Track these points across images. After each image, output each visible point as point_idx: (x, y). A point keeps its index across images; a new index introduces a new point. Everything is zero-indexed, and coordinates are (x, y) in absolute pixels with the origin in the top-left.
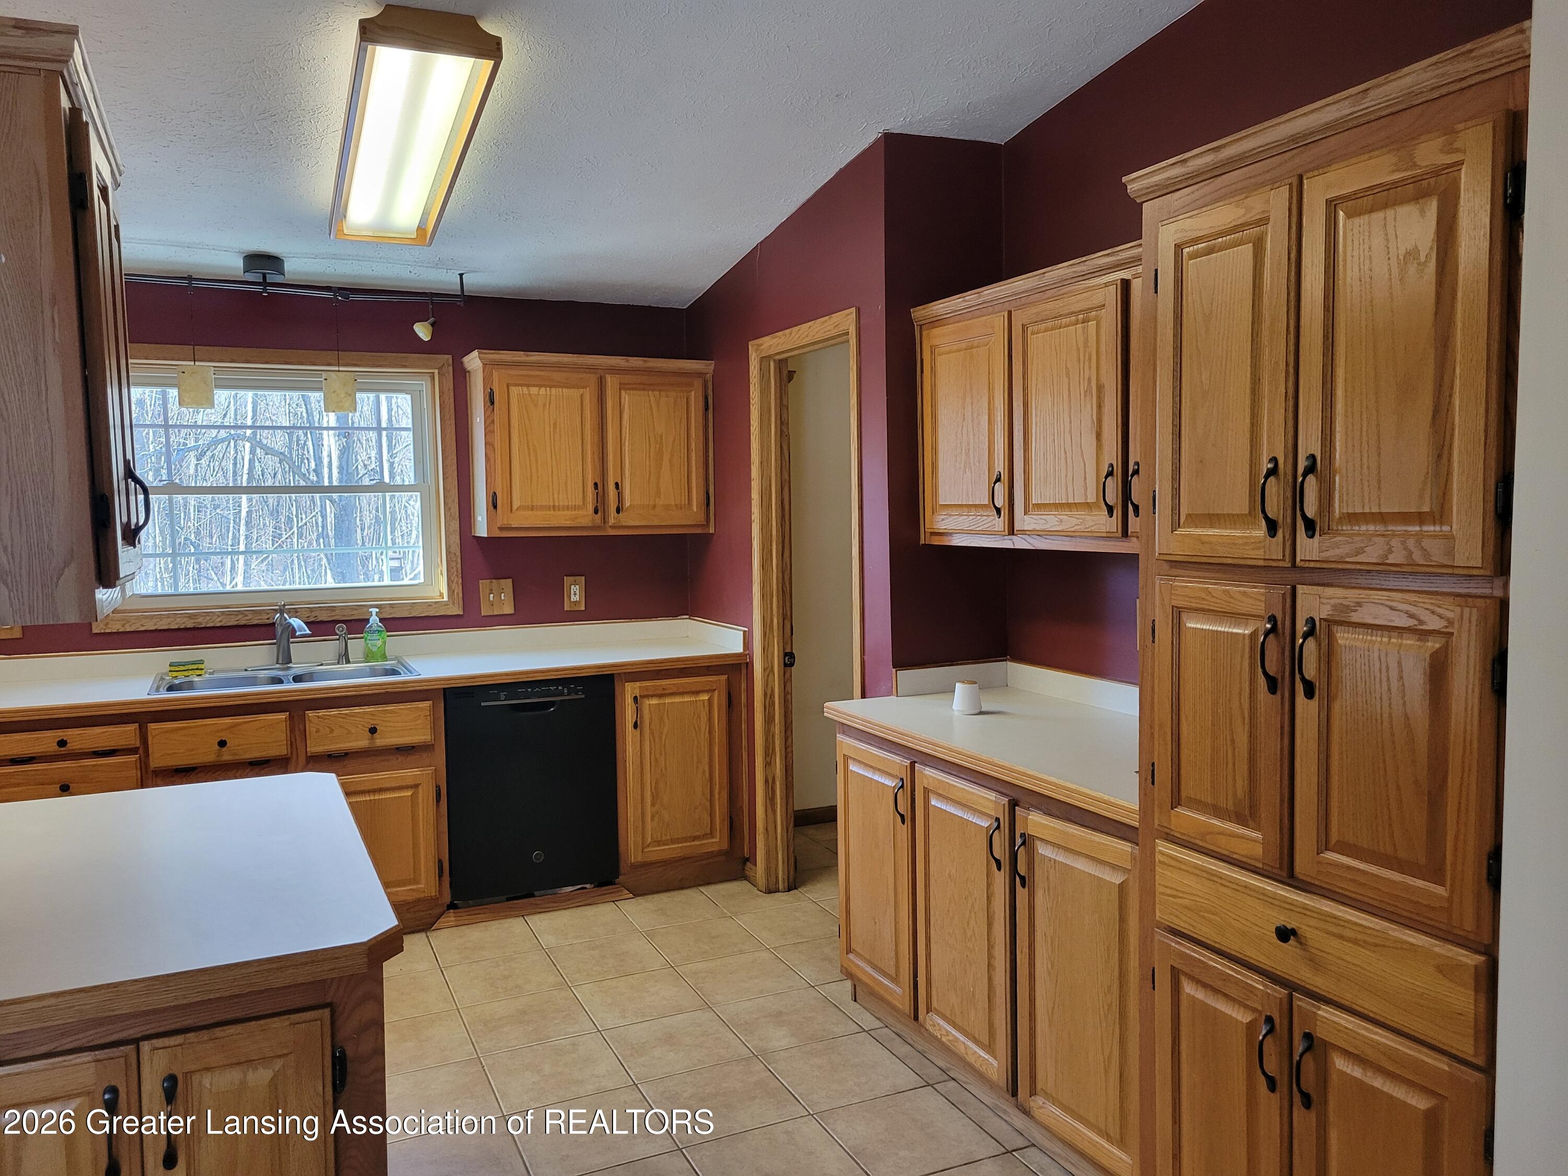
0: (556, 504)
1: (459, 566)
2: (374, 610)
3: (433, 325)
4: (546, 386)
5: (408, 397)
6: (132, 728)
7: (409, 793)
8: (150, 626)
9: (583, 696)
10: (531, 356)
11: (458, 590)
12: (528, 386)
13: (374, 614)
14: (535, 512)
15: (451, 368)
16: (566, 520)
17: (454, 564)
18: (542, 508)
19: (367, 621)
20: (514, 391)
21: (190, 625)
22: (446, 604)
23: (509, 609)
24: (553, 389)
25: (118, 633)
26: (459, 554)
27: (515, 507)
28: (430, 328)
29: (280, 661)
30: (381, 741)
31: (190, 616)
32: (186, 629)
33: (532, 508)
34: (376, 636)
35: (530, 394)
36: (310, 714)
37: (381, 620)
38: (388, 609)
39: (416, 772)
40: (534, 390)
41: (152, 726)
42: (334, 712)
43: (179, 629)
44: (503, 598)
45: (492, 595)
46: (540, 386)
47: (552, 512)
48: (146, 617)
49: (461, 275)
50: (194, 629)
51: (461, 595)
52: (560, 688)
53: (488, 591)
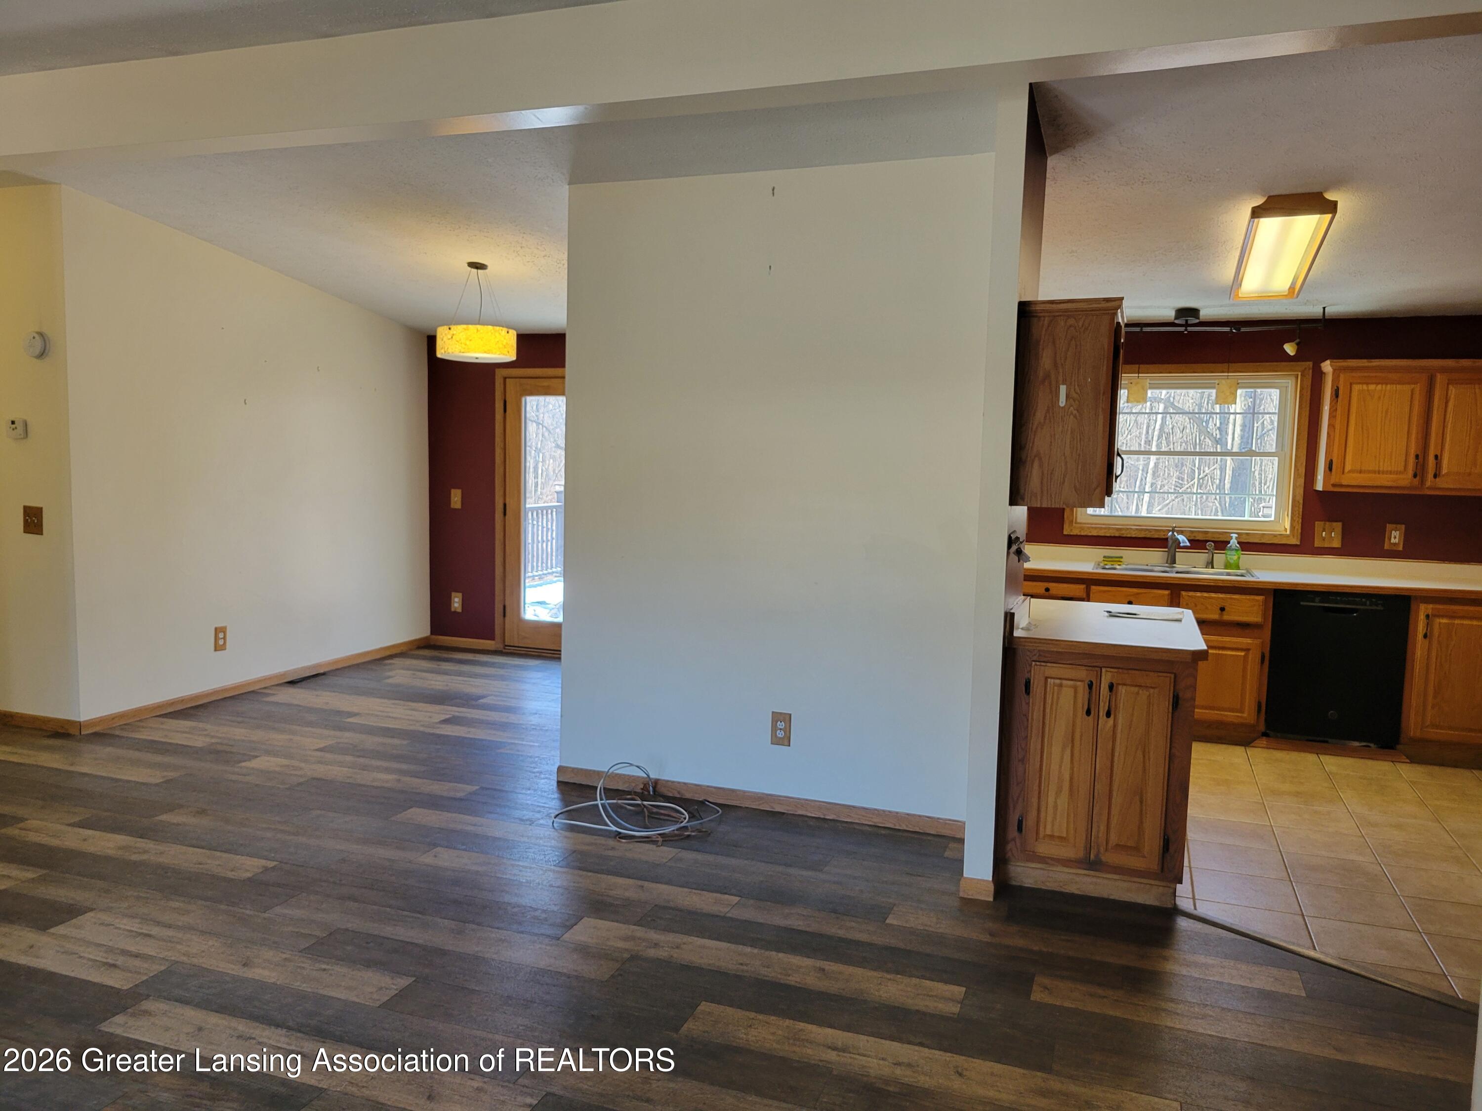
0: (1381, 469)
1: (1301, 510)
2: (1234, 536)
3: (1298, 344)
4: (1382, 384)
5: (1278, 391)
6: (1083, 587)
7: (1243, 654)
8: (1094, 533)
9: (1382, 609)
10: (1374, 362)
11: (1298, 527)
12: (1367, 384)
13: (1234, 538)
14: (1362, 475)
15: (1311, 371)
16: (1388, 481)
17: (1297, 508)
18: (1369, 472)
19: (1229, 542)
20: (1356, 388)
21: (1117, 534)
22: (1288, 536)
23: (1336, 544)
24: (1389, 386)
25: (1077, 535)
26: (1301, 502)
27: (1347, 470)
28: (1296, 347)
29: (1169, 562)
30: (1226, 617)
31: (1118, 530)
32: (1115, 537)
33: (1361, 472)
34: (1234, 552)
35: (1368, 390)
36: (1183, 593)
37: (1239, 543)
38: (1244, 536)
39: (1249, 641)
40: (1372, 387)
41: (1093, 587)
42: (1199, 594)
43: (1111, 537)
44: (1333, 535)
45: (1324, 533)
46: (1377, 384)
47: (1377, 475)
48: (1092, 528)
49: (1324, 308)
50: (1119, 537)
51: (1300, 531)
52: (1364, 600)
53: (1321, 529)
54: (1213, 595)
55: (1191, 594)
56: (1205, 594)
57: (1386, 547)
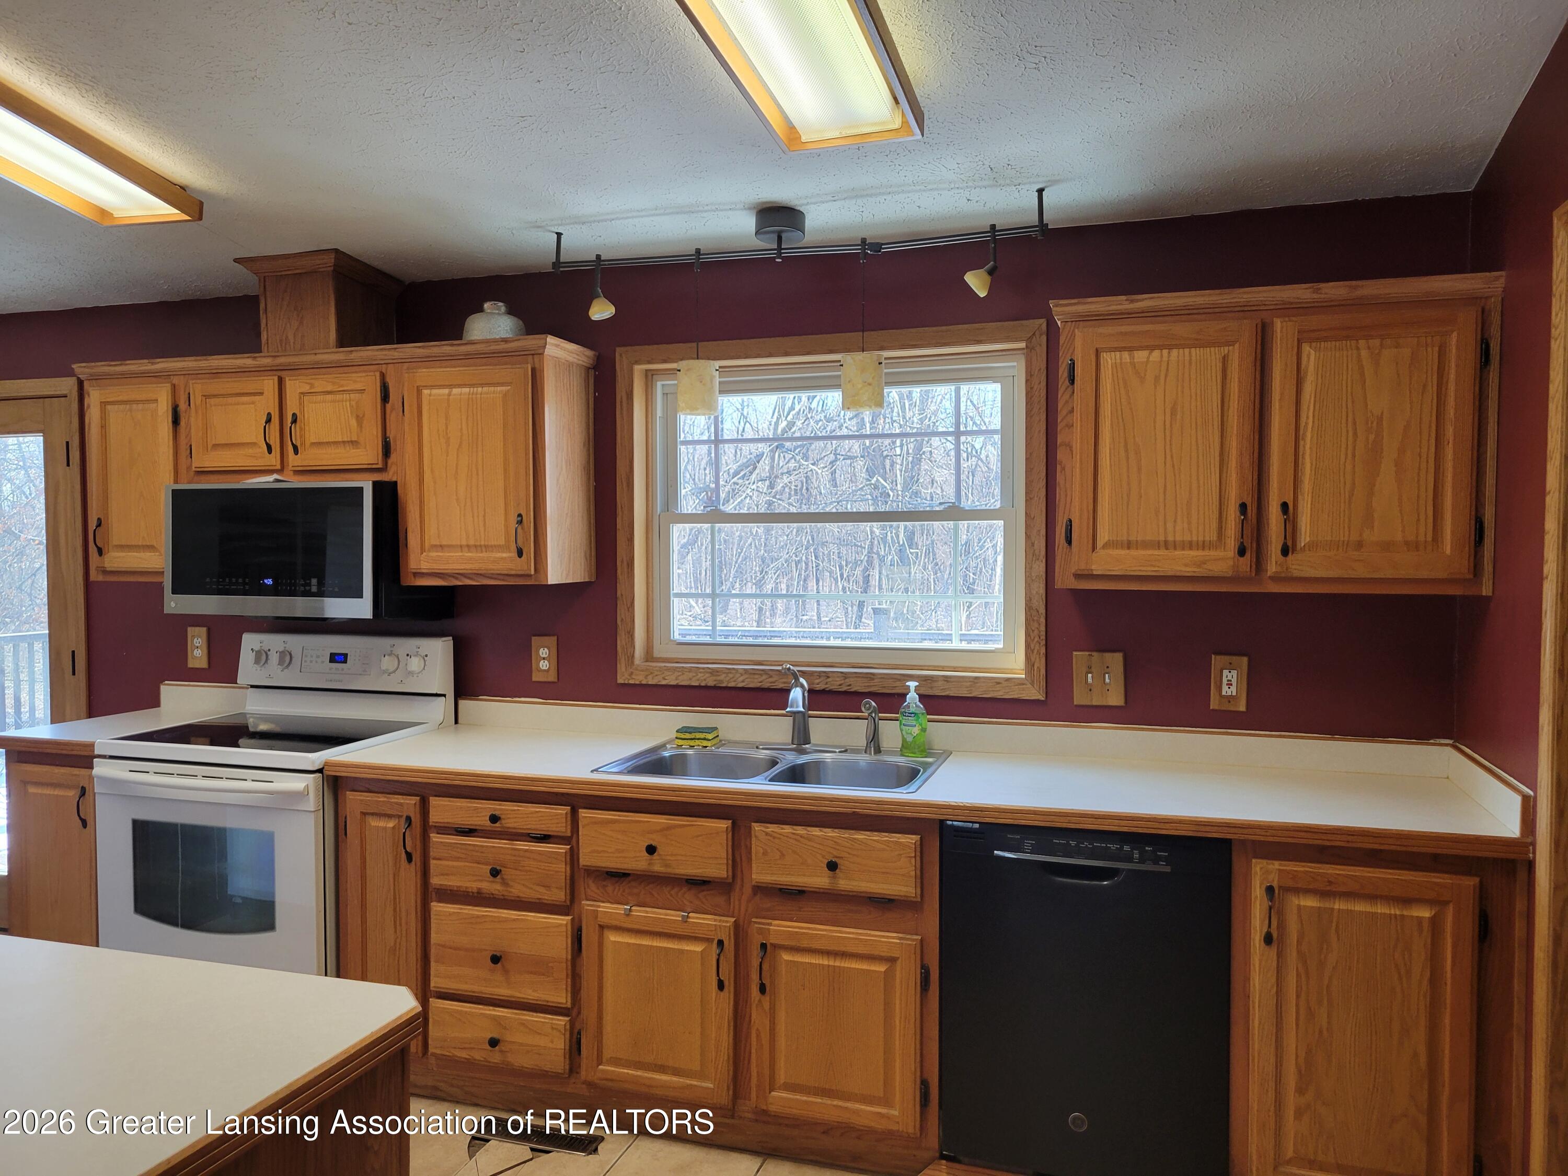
0: (1170, 538)
1: (1043, 628)
2: (912, 684)
3: (990, 273)
4: (1161, 347)
5: (997, 386)
6: (563, 810)
7: (881, 968)
8: (671, 680)
9: (1168, 869)
10: (1138, 301)
11: (1040, 664)
12: (1131, 349)
13: (912, 689)
14: (1133, 552)
15: (1044, 338)
16: (1186, 565)
17: (1036, 625)
18: (1146, 545)
19: (903, 696)
20: (1108, 359)
21: (711, 683)
22: (1020, 683)
23: (1116, 698)
24: (1175, 352)
25: (641, 685)
26: (1042, 610)
27: (1100, 544)
28: (988, 279)
29: (796, 742)
30: (844, 884)
31: (714, 672)
32: (706, 687)
33: (1129, 545)
34: (911, 721)
35: (1133, 364)
36: (757, 827)
37: (922, 698)
38: (940, 683)
39: (892, 938)
40: (1141, 355)
41: (583, 813)
42: (787, 829)
43: (699, 687)
44: (1107, 680)
45: (1090, 675)
46: (1151, 348)
47: (1163, 552)
48: (668, 669)
49: (1040, 191)
50: (715, 688)
51: (1043, 671)
52: (1126, 848)
53: (1084, 669)
54: (816, 831)
55: (772, 828)
56: (800, 830)
57: (1214, 704)
